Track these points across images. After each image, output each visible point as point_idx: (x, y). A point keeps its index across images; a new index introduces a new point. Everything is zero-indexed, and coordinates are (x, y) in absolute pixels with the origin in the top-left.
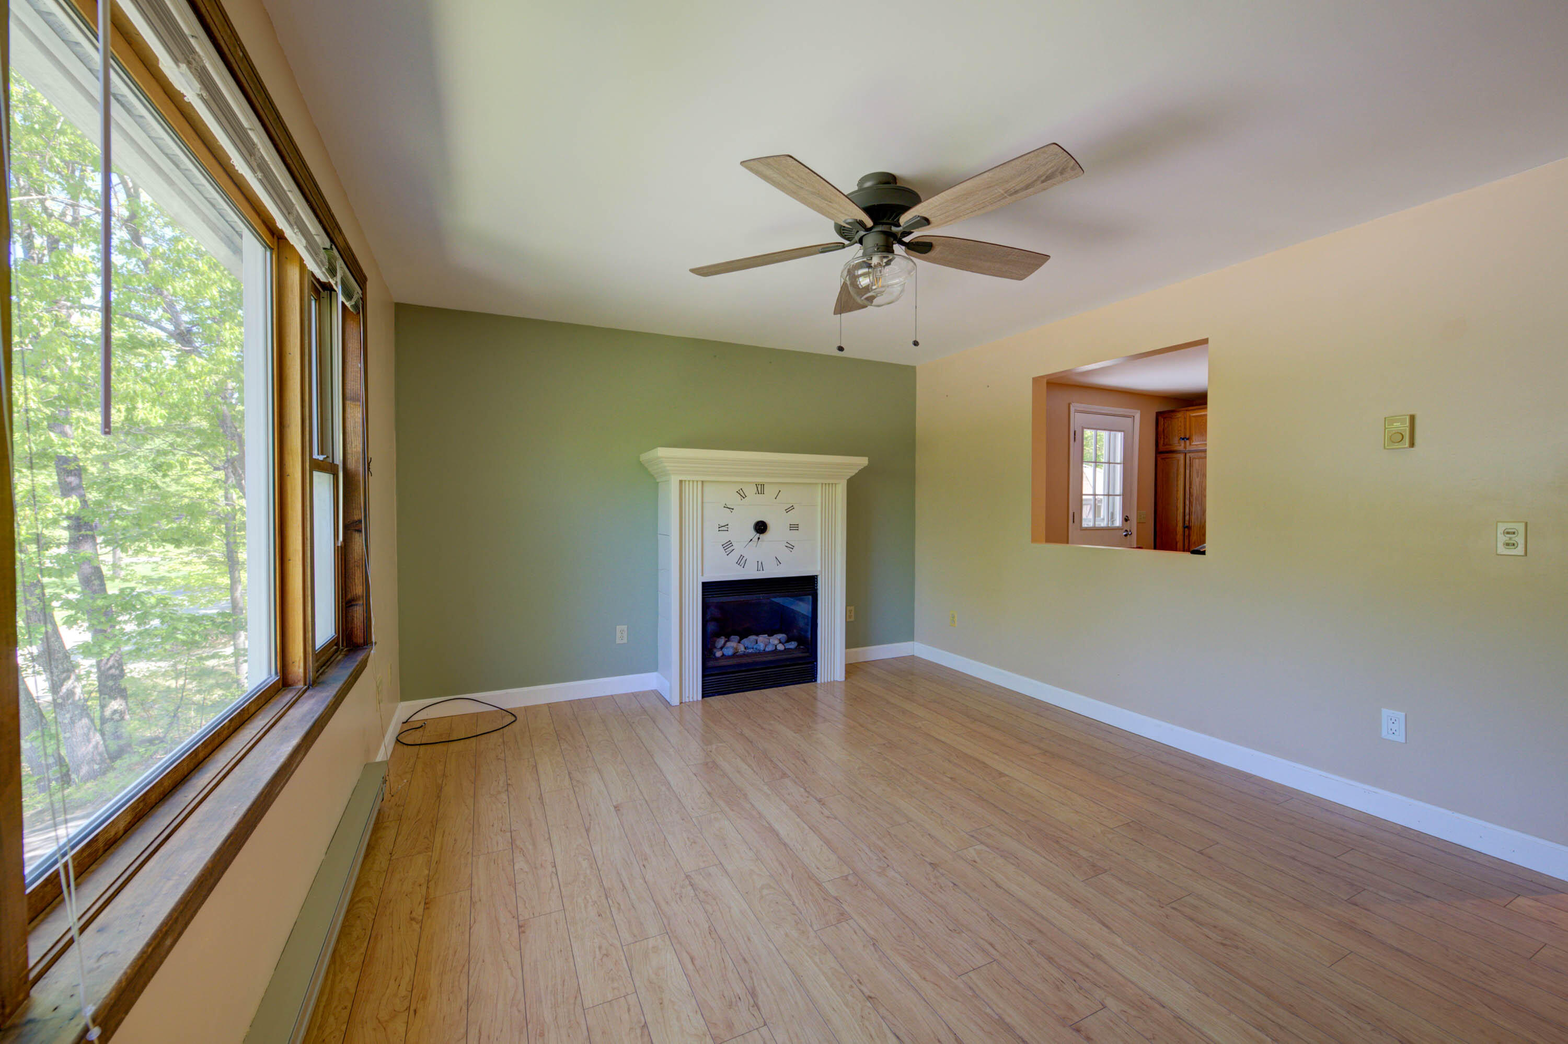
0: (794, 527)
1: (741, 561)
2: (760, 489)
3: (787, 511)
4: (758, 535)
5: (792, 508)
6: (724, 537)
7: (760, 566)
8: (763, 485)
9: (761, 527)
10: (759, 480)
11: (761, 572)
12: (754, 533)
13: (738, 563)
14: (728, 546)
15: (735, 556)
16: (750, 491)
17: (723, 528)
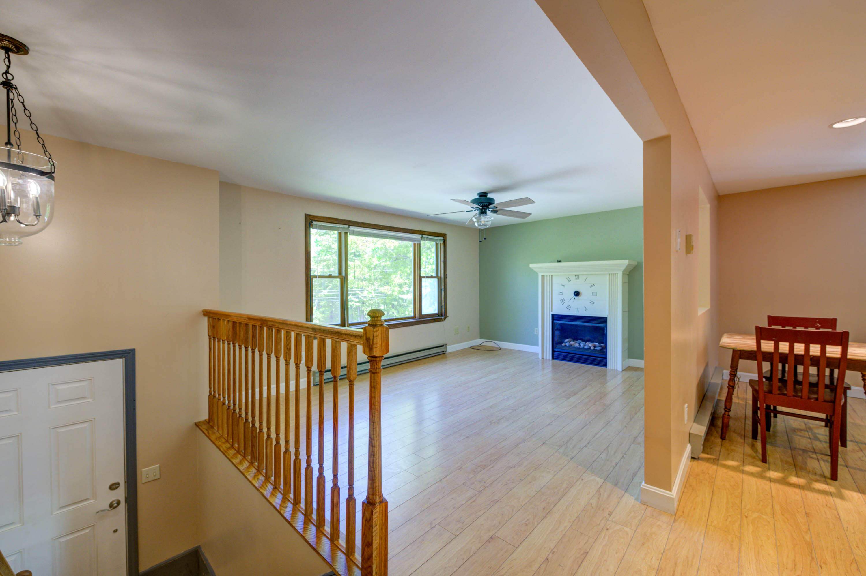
0: (595, 294)
1: (568, 307)
2: (577, 277)
3: (591, 287)
4: (575, 296)
5: (594, 285)
6: (561, 297)
7: (577, 310)
8: (578, 276)
9: (577, 294)
10: (578, 273)
11: (578, 313)
12: (573, 295)
13: (567, 308)
14: (563, 301)
15: (566, 305)
16: (573, 278)
17: (561, 293)
